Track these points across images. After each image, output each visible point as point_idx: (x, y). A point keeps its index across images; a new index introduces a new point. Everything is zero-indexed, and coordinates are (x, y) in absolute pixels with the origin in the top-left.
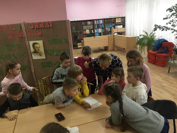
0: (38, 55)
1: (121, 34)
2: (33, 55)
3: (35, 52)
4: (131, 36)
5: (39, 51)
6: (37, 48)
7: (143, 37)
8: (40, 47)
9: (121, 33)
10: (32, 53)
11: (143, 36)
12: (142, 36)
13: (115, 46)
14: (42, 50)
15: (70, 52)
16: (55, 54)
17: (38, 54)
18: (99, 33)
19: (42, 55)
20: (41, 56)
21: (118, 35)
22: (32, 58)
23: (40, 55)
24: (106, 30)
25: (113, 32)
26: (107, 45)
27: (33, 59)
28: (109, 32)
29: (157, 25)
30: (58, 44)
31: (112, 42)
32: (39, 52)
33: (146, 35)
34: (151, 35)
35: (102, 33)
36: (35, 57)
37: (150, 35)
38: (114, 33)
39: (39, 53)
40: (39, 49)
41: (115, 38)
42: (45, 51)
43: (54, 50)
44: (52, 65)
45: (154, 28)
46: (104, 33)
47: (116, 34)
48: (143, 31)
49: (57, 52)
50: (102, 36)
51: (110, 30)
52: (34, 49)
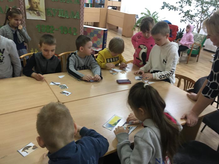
0: (35, 14)
1: (116, 9)
2: (27, 13)
3: (32, 9)
5: (38, 8)
6: (34, 3)
7: (145, 16)
8: (39, 3)
9: (115, 7)
10: (27, 9)
11: (145, 14)
12: (143, 14)
13: (107, 24)
14: (42, 7)
15: (80, 16)
16: (60, 16)
17: (36, 12)
18: (86, 3)
19: (42, 15)
20: (40, 15)
21: (112, 9)
22: (26, 16)
23: (39, 14)
24: (95, 2)
25: (107, 4)
26: (99, 22)
27: (27, 18)
28: (99, 4)
29: (165, 3)
30: (66, 2)
31: (104, 18)
32: (37, 9)
33: (147, 13)
35: (90, 4)
36: (30, 16)
37: (153, 14)
38: (108, 6)
39: (36, 11)
40: (38, 5)
41: (108, 13)
42: (46, 9)
43: (58, 11)
44: (53, 30)
45: (163, 5)
46: (92, 4)
47: (110, 8)
48: (146, 8)
49: (63, 14)
50: (90, 7)
51: (100, 2)
52: (30, 4)
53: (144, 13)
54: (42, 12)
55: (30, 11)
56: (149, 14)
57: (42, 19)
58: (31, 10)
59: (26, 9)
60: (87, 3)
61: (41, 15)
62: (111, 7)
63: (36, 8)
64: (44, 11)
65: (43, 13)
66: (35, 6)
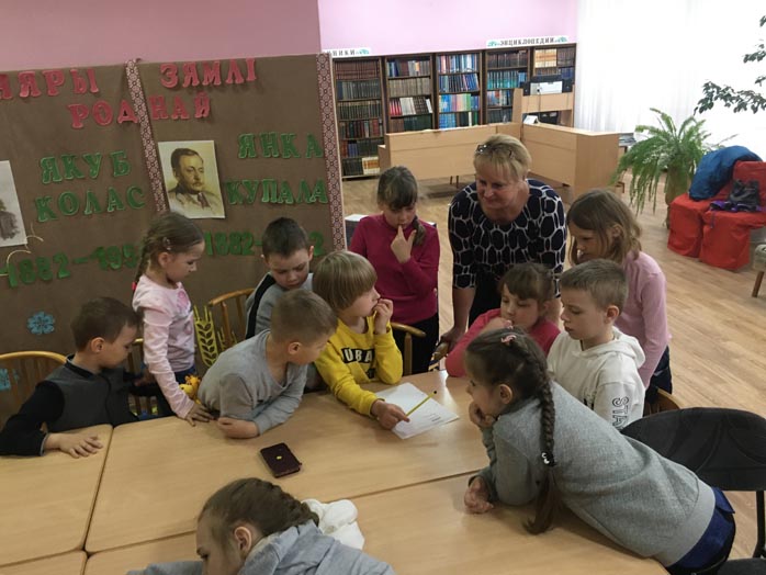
0: (194, 202)
1: (554, 121)
2: (173, 203)
3: (184, 189)
4: (597, 129)
5: (201, 184)
6: (189, 171)
7: (651, 136)
8: (201, 170)
9: (553, 115)
10: (170, 191)
11: (653, 130)
12: (646, 132)
14: (211, 180)
15: (328, 193)
16: (265, 200)
17: (195, 197)
18: (456, 113)
19: (212, 203)
20: (207, 205)
21: (539, 124)
23: (204, 203)
24: (487, 103)
25: (520, 109)
29: (714, 86)
30: (280, 156)
32: (199, 188)
33: (663, 127)
34: (687, 128)
35: (470, 114)
37: (683, 127)
38: (525, 116)
39: (196, 192)
40: (200, 175)
41: (526, 138)
42: (222, 185)
43: (260, 184)
44: (251, 246)
45: (704, 96)
46: (479, 112)
47: (530, 120)
48: (653, 110)
49: (274, 194)
50: (470, 126)
51: (505, 102)
52: (176, 176)
53: (646, 128)
54: (213, 195)
55: (180, 196)
56: (667, 129)
57: (214, 213)
58: (182, 193)
59: (167, 190)
60: (461, 109)
61: (212, 206)
62: (535, 117)
63: (196, 183)
64: (218, 191)
65: (217, 197)
66: (191, 178)
